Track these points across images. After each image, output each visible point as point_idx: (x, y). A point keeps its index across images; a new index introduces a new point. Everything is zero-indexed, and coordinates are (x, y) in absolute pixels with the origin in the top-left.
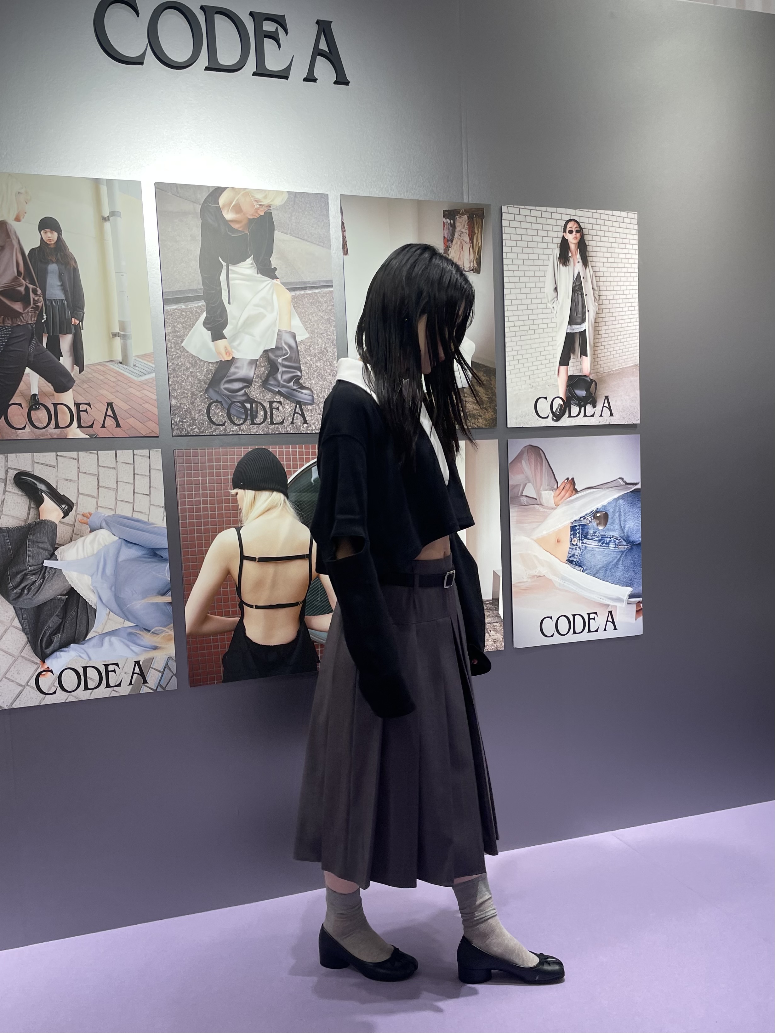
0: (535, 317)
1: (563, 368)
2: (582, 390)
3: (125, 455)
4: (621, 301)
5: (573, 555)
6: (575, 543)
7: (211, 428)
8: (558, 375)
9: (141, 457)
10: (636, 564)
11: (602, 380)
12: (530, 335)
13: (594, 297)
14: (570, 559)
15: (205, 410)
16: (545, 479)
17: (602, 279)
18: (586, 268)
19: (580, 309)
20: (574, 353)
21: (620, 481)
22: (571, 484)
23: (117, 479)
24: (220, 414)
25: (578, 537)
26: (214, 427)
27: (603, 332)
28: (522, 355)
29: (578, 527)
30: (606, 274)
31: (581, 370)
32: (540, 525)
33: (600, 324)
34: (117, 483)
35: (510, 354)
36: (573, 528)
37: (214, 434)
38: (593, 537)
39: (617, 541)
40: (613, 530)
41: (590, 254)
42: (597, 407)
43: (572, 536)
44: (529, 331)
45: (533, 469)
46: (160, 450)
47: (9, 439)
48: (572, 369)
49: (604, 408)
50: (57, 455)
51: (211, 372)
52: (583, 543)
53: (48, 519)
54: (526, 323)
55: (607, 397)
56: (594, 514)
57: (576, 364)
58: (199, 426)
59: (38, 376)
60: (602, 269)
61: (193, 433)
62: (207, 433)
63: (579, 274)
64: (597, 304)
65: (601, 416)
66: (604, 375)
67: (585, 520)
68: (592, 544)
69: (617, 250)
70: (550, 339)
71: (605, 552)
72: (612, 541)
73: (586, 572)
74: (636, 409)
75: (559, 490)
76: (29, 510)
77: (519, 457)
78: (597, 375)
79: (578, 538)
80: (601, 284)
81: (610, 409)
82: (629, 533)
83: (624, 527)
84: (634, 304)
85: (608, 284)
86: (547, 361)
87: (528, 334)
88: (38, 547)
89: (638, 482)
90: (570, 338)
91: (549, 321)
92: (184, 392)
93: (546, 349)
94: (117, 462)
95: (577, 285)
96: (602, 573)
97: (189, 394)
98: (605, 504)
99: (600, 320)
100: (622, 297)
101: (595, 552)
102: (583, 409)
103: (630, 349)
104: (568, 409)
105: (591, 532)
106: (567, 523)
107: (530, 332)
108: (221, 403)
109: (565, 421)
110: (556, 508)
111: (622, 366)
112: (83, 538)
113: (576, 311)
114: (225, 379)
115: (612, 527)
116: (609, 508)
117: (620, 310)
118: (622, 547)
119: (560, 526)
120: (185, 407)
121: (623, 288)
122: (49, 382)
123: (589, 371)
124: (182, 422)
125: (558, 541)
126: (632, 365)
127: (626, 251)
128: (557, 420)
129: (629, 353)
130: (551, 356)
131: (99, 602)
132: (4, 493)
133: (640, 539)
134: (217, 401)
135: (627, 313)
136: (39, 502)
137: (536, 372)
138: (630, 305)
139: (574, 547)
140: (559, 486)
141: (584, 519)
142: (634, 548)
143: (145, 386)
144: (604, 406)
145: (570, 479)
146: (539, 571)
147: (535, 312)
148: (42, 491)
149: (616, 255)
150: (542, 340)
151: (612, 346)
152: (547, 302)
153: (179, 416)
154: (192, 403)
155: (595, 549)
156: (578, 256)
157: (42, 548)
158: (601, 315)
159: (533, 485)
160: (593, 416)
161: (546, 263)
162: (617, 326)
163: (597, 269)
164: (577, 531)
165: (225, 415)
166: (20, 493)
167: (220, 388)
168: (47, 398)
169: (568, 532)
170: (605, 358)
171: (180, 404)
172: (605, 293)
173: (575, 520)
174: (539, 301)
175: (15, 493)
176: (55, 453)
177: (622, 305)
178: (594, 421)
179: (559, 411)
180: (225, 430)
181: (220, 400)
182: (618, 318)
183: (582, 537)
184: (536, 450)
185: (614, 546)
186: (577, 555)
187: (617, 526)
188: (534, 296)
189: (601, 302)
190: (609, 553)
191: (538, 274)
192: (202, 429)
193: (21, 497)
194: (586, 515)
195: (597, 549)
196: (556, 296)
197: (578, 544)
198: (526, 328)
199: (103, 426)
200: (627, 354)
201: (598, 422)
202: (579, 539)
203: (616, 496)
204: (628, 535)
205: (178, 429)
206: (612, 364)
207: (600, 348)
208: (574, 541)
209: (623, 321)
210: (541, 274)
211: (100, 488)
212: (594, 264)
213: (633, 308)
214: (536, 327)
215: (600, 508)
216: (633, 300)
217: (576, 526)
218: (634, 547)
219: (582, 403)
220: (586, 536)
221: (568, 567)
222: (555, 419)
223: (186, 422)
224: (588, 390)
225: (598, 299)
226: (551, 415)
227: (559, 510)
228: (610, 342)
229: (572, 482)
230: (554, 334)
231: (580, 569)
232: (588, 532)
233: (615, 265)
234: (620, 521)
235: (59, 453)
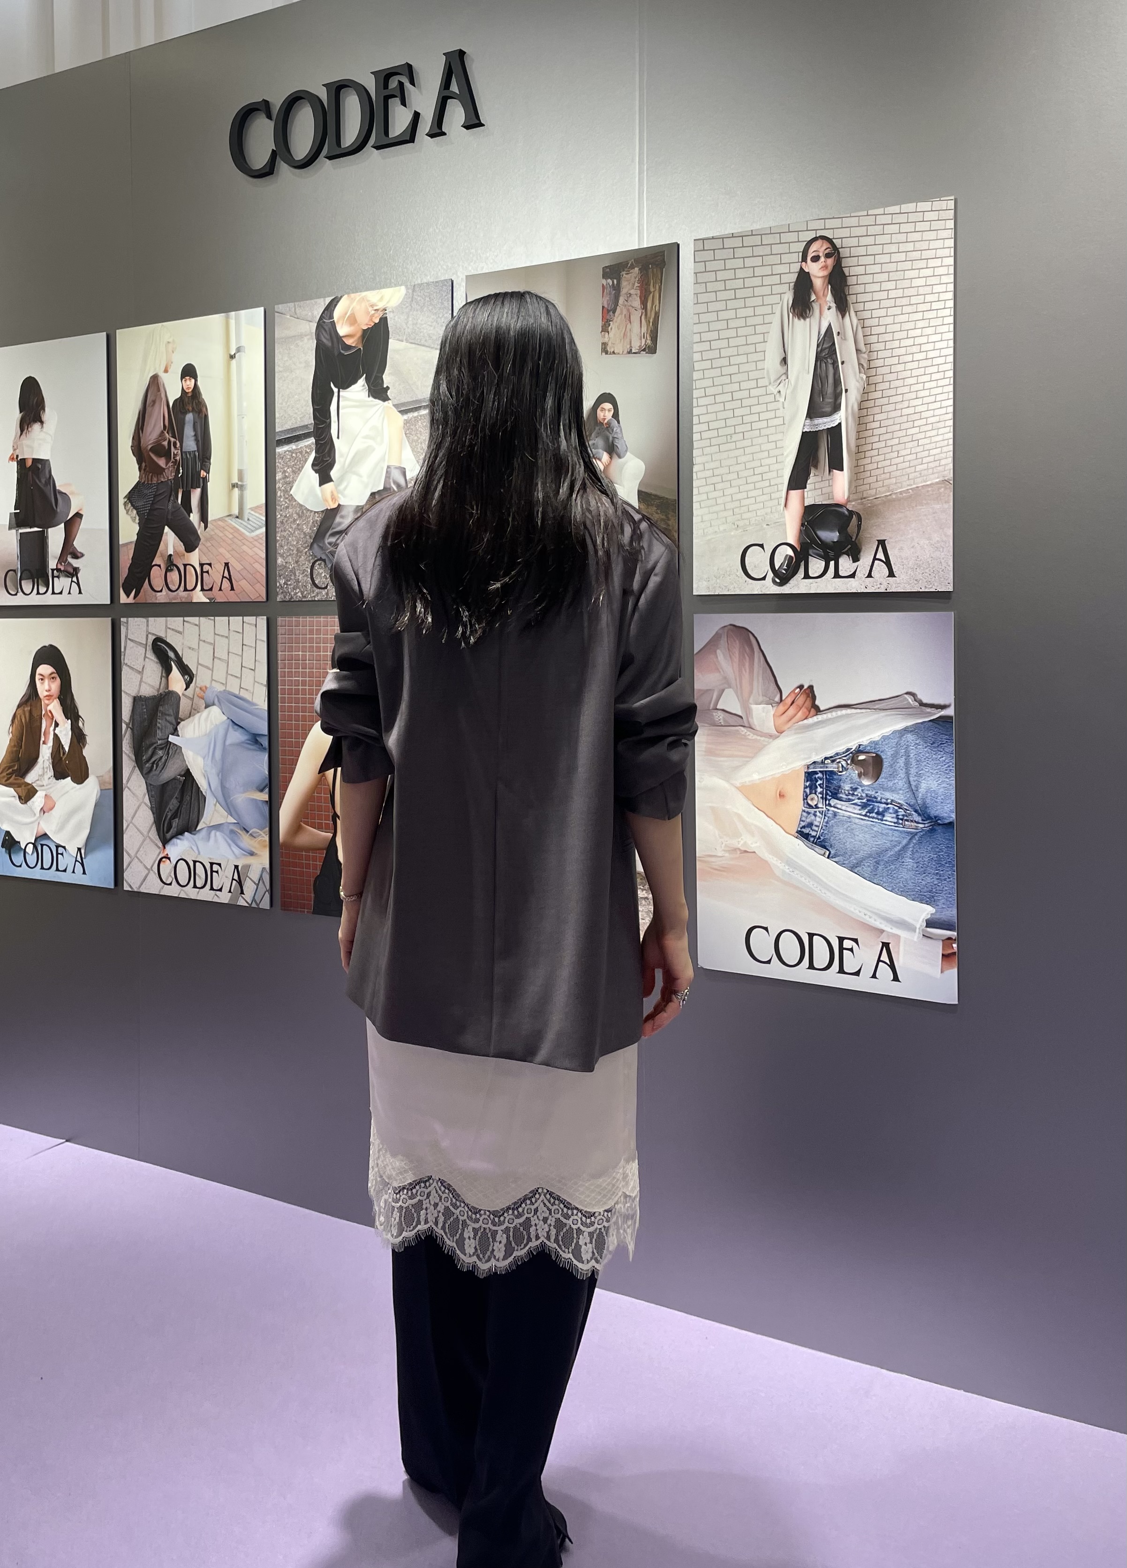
0: (746, 411)
1: (795, 494)
2: (832, 530)
3: (236, 621)
4: (915, 365)
5: (810, 825)
6: (813, 803)
7: (313, 592)
8: (785, 505)
9: (249, 626)
10: (943, 863)
11: (873, 511)
12: (735, 442)
13: (859, 364)
14: (803, 830)
15: (309, 570)
16: (759, 684)
17: (875, 330)
18: (843, 317)
19: (830, 389)
20: (816, 467)
21: (910, 699)
22: (808, 696)
23: (228, 650)
24: (323, 575)
25: (820, 793)
26: (317, 590)
27: (877, 424)
28: (722, 475)
29: (820, 775)
30: (883, 321)
31: (830, 495)
32: (748, 761)
33: (870, 411)
34: (228, 655)
35: (700, 475)
36: (810, 776)
37: (316, 599)
38: (850, 797)
39: (901, 812)
40: (892, 790)
41: (852, 290)
42: (861, 560)
43: (808, 790)
44: (733, 436)
45: (736, 665)
46: (265, 617)
47: (150, 602)
48: (813, 494)
49: (876, 562)
50: (184, 621)
51: (317, 523)
52: (830, 805)
53: (174, 690)
54: (729, 422)
55: (882, 543)
56: (853, 755)
57: (822, 485)
58: (302, 590)
59: (173, 534)
60: (876, 314)
61: (296, 598)
62: (309, 598)
63: (829, 328)
64: (864, 377)
65: (870, 575)
66: (877, 502)
67: (834, 765)
68: (847, 810)
69: (909, 274)
70: (773, 445)
71: (875, 829)
72: (891, 811)
73: (836, 859)
74: (944, 565)
75: (784, 706)
76: (161, 679)
77: (712, 644)
78: (862, 504)
79: (820, 796)
80: (874, 339)
81: (888, 563)
82: (928, 801)
83: (917, 787)
84: (942, 368)
85: (888, 337)
86: (767, 483)
87: (733, 440)
88: (166, 720)
89: (947, 703)
90: (809, 442)
91: (771, 415)
92: (290, 549)
93: (764, 462)
94: (229, 630)
95: (826, 348)
96: (869, 866)
97: (295, 552)
98: (877, 739)
99: (871, 403)
100: (918, 357)
101: (855, 826)
102: (832, 563)
103: (933, 452)
104: (802, 564)
105: (847, 787)
106: (799, 764)
107: (735, 437)
108: (324, 561)
109: (798, 585)
110: (778, 737)
111: (914, 484)
112: (199, 714)
113: (822, 393)
114: (330, 532)
115: (890, 784)
116: (886, 748)
117: (912, 381)
118: (912, 824)
119: (785, 768)
120: (290, 567)
121: (918, 341)
122: (182, 542)
123: (846, 498)
124: (287, 584)
125: (781, 795)
126: (937, 480)
127: (929, 272)
128: (781, 584)
129: (931, 459)
130: (774, 474)
131: (209, 789)
132: (144, 660)
133: (953, 816)
134: (321, 559)
135: (927, 385)
136: (168, 670)
137: (744, 502)
138: (935, 369)
139: (812, 811)
140: (783, 698)
141: (833, 761)
142: (939, 831)
143: (255, 543)
144: (875, 559)
145: (805, 687)
146: (745, 842)
147: (746, 402)
148: (171, 659)
149: (906, 283)
150: (757, 448)
151: (895, 448)
152: (768, 384)
153: (284, 578)
154: (297, 562)
155: (853, 820)
156: (829, 297)
157: (168, 722)
158: (872, 396)
159: (736, 693)
160: (853, 576)
161: (768, 319)
162: (905, 411)
163: (867, 314)
164: (817, 781)
165: (328, 576)
166: (156, 660)
167: (324, 542)
168: (179, 559)
169: (800, 783)
170: (880, 471)
171: (286, 563)
172: (881, 355)
173: (814, 763)
174: (753, 384)
175: (152, 660)
176: (182, 618)
177: (915, 373)
178: (854, 585)
179: (785, 567)
180: (327, 594)
181: (324, 557)
182: (906, 397)
183: (827, 794)
184: (743, 634)
185: (895, 820)
186: (816, 826)
187: (901, 783)
188: (744, 377)
189: (873, 372)
190: (884, 832)
191: (751, 340)
192: (305, 593)
193: (156, 665)
194: (837, 754)
195: (857, 821)
196: (785, 371)
197: (820, 805)
198: (731, 430)
199: (220, 590)
200: (925, 460)
201: (863, 587)
202: (822, 798)
203: (900, 725)
204: (924, 803)
205: (282, 593)
206: (894, 480)
207: (868, 454)
208: (812, 799)
209: (919, 402)
210: (760, 338)
211: (215, 659)
212: (860, 307)
213: (941, 375)
214: (748, 427)
215: (866, 746)
216: (941, 360)
217: (816, 773)
218: (939, 829)
219: (830, 553)
220: (836, 794)
221: (800, 845)
222: (778, 581)
223: (290, 585)
224: (843, 529)
225: (867, 367)
226: (771, 575)
227: (784, 741)
228: (890, 443)
229: (810, 692)
230: (779, 436)
231: (822, 852)
232: (840, 787)
233: (905, 301)
234: (908, 774)
235: (186, 619)
